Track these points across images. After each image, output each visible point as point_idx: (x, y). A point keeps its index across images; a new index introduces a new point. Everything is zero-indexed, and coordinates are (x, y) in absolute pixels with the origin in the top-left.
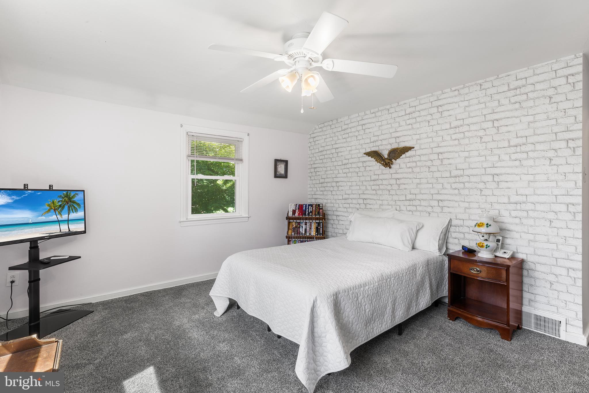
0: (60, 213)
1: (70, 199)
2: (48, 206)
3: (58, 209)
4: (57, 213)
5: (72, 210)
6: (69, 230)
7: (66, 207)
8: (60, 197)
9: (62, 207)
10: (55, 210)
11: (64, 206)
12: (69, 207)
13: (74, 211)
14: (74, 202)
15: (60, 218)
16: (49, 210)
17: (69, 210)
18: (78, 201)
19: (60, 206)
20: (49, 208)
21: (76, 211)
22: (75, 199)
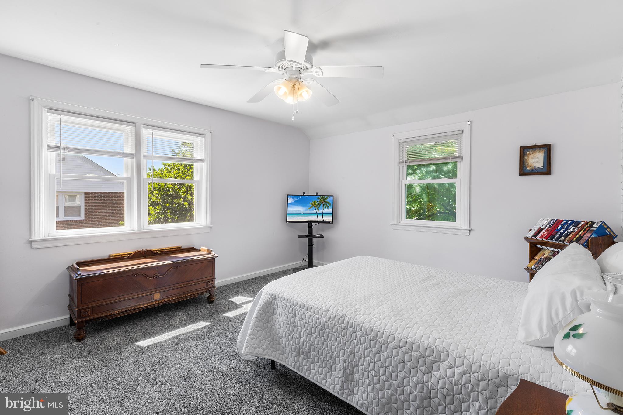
0: (318, 209)
1: (324, 200)
2: (311, 204)
3: (317, 206)
4: (316, 209)
5: (325, 207)
6: (323, 220)
7: (322, 205)
8: (318, 199)
9: (319, 205)
10: (315, 207)
11: (320, 204)
12: (323, 205)
13: (327, 208)
14: (327, 202)
15: (318, 212)
16: (312, 207)
17: (323, 207)
18: (329, 201)
19: (318, 204)
20: (312, 205)
21: (328, 208)
22: (327, 200)
